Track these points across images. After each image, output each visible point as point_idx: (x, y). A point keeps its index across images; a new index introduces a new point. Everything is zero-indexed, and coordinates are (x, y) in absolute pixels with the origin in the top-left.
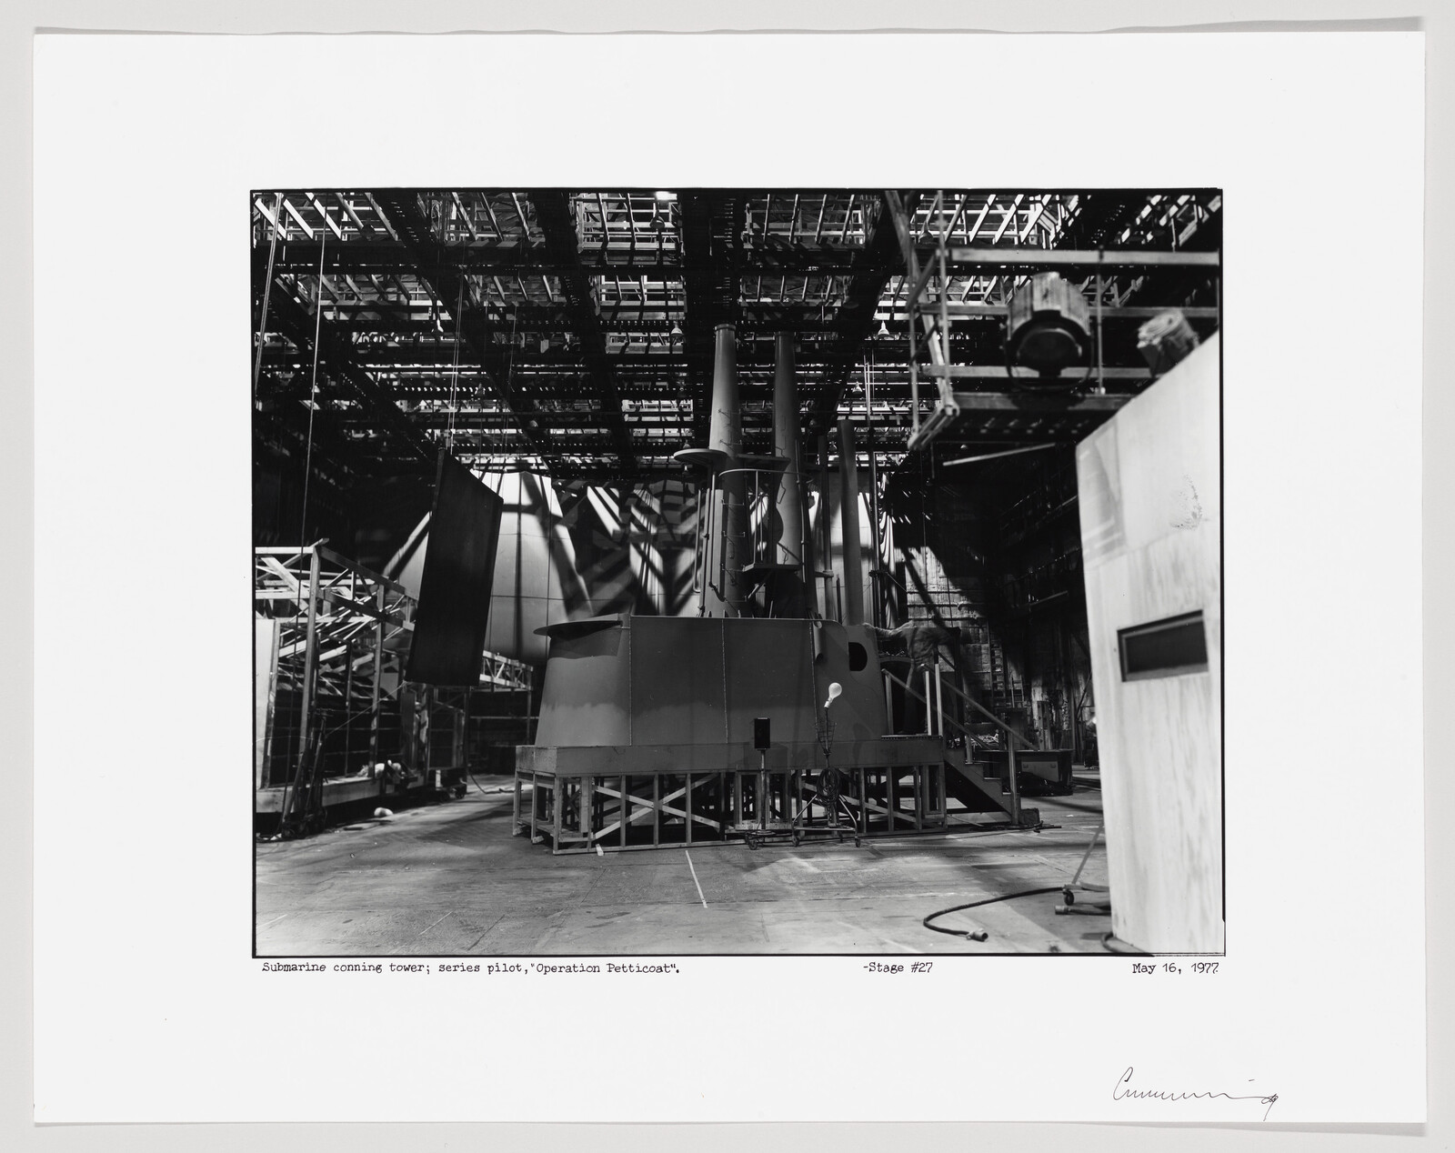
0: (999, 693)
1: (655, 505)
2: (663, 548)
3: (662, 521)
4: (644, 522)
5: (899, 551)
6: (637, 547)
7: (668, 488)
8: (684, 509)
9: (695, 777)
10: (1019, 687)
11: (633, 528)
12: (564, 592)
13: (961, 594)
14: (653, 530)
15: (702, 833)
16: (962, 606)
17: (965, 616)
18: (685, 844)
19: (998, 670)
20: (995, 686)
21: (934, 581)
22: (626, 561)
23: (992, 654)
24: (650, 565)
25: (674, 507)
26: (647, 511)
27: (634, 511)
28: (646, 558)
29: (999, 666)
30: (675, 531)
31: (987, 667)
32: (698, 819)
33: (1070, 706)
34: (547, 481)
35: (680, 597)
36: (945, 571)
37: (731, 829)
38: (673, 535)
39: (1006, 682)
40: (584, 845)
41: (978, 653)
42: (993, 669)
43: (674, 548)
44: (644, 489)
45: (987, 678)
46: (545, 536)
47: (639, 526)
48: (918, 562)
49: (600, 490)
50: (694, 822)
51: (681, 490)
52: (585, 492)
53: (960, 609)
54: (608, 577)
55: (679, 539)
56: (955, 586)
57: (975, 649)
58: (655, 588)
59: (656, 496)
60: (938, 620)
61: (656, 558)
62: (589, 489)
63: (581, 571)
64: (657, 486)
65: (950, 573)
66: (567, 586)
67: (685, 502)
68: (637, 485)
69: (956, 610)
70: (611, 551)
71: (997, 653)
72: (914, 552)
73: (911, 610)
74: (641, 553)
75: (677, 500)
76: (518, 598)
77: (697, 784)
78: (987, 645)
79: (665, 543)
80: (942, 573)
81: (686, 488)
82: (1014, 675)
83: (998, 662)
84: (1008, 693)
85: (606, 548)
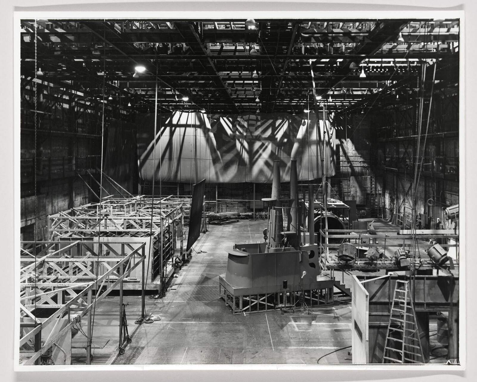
0: (373, 195)
1: (246, 124)
2: (249, 141)
3: (248, 131)
4: (241, 131)
5: (338, 140)
6: (239, 140)
7: (250, 118)
8: (256, 126)
9: (268, 294)
10: (381, 192)
11: (237, 133)
12: (212, 157)
13: (361, 157)
14: (245, 134)
15: (270, 307)
16: (361, 161)
17: (362, 165)
18: (265, 311)
19: (373, 186)
20: (371, 192)
21: (351, 152)
22: (235, 145)
23: (371, 180)
24: (244, 147)
25: (253, 125)
26: (242, 127)
27: (238, 127)
28: (242, 145)
29: (373, 184)
30: (253, 134)
31: (369, 185)
32: (269, 304)
33: (397, 205)
34: (205, 115)
35: (255, 159)
36: (355, 148)
37: (277, 306)
38: (252, 136)
39: (376, 190)
40: (241, 312)
41: (366, 179)
42: (371, 185)
43: (252, 141)
44: (241, 118)
45: (369, 189)
46: (205, 136)
47: (240, 132)
48: (345, 144)
49: (225, 118)
50: (267, 305)
51: (255, 118)
52: (219, 119)
53: (360, 162)
54: (228, 151)
55: (254, 138)
56: (359, 153)
57: (365, 178)
58: (245, 156)
59: (246, 121)
60: (352, 167)
61: (246, 144)
62: (221, 118)
63: (218, 149)
64: (246, 117)
65: (357, 149)
66: (213, 155)
67: (257, 123)
68: (239, 117)
69: (358, 163)
70: (229, 142)
71: (373, 180)
72: (344, 141)
73: (341, 163)
74: (241, 143)
75: (254, 122)
76: (196, 159)
77: (268, 296)
78: (369, 177)
79: (249, 139)
80: (354, 149)
81: (257, 118)
82: (379, 188)
83: (373, 183)
84: (376, 194)
85: (227, 140)
